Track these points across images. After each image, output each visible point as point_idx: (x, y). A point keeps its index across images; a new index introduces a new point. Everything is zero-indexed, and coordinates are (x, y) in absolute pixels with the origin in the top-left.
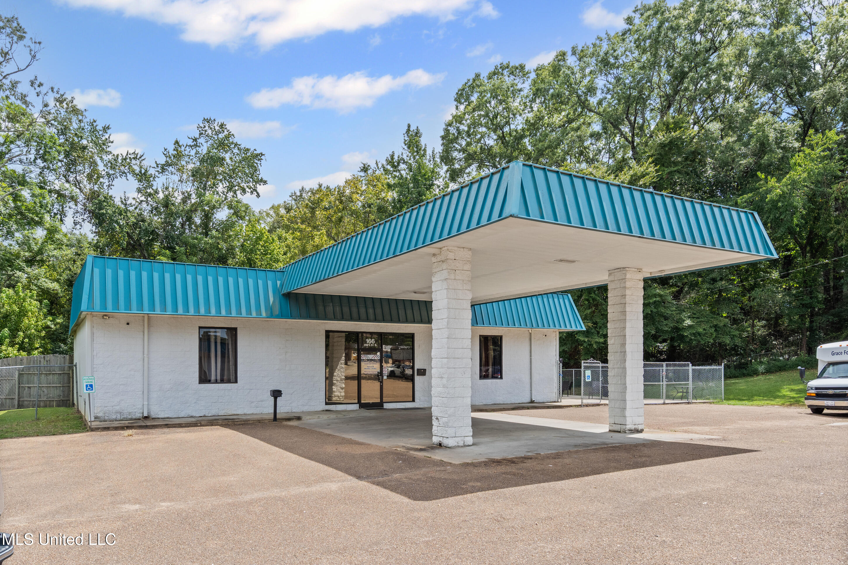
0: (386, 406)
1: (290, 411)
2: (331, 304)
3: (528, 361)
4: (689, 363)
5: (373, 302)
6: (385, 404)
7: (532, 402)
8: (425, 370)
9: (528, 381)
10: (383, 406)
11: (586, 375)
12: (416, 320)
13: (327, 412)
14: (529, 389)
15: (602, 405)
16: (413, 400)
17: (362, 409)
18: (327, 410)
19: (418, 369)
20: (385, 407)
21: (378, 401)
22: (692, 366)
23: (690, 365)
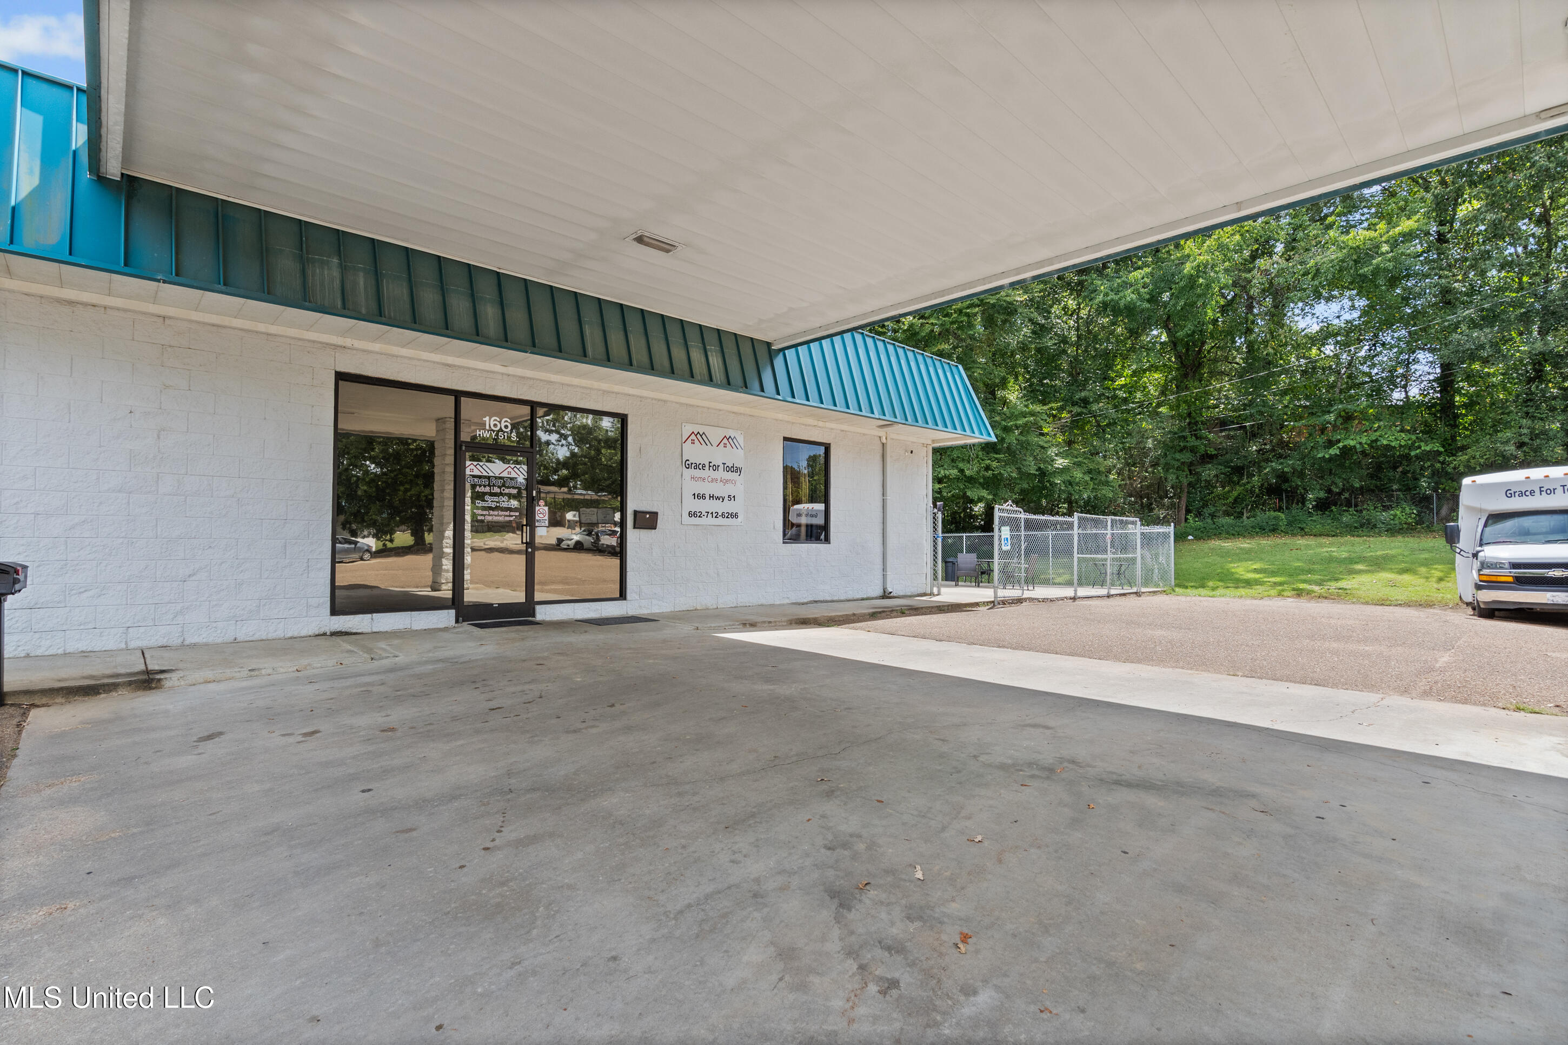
0: (542, 613)
1: (177, 641)
2: (335, 261)
3: (880, 504)
4: (1138, 519)
5: (499, 285)
6: (538, 608)
7: (886, 595)
8: (657, 513)
9: (878, 549)
10: (534, 615)
11: (1003, 537)
12: (635, 362)
13: (338, 640)
14: (880, 567)
15: (1025, 600)
16: (623, 595)
17: (466, 626)
18: (335, 634)
19: (636, 513)
20: (539, 617)
21: (519, 597)
22: (1142, 525)
23: (1139, 523)
